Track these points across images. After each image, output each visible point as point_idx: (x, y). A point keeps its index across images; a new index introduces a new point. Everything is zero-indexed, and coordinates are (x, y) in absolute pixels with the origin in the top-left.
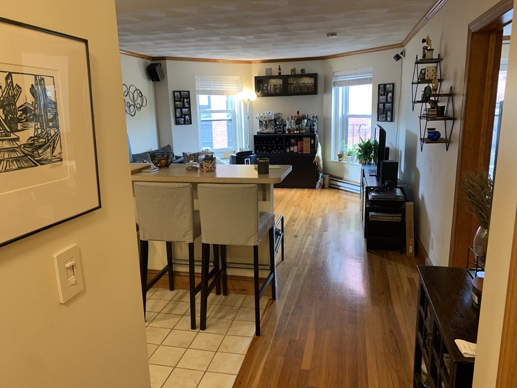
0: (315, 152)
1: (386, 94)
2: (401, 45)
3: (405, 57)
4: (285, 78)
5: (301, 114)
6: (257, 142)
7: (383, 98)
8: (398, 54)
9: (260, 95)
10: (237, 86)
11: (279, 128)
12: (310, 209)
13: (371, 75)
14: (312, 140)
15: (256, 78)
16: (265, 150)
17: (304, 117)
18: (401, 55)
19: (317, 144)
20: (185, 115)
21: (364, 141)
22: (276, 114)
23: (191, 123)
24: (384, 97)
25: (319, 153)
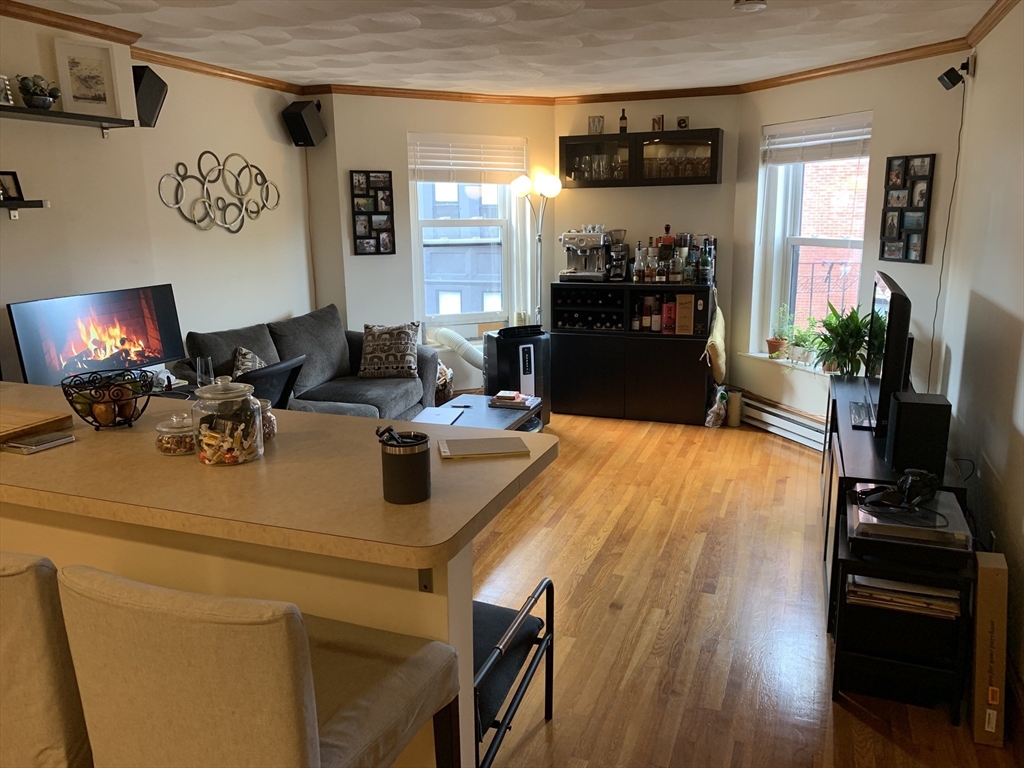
0: (707, 332)
1: (908, 185)
2: (965, 43)
3: (974, 75)
4: (635, 141)
5: (673, 234)
6: (559, 301)
7: (899, 197)
8: (953, 69)
9: (574, 184)
10: (516, 161)
11: (616, 267)
12: (678, 496)
13: (867, 134)
14: (700, 302)
15: (562, 139)
16: (577, 321)
17: (681, 242)
18: (962, 73)
19: (714, 311)
20: (380, 231)
21: (840, 313)
22: (610, 233)
23: (393, 252)
24: (904, 194)
25: (718, 337)
